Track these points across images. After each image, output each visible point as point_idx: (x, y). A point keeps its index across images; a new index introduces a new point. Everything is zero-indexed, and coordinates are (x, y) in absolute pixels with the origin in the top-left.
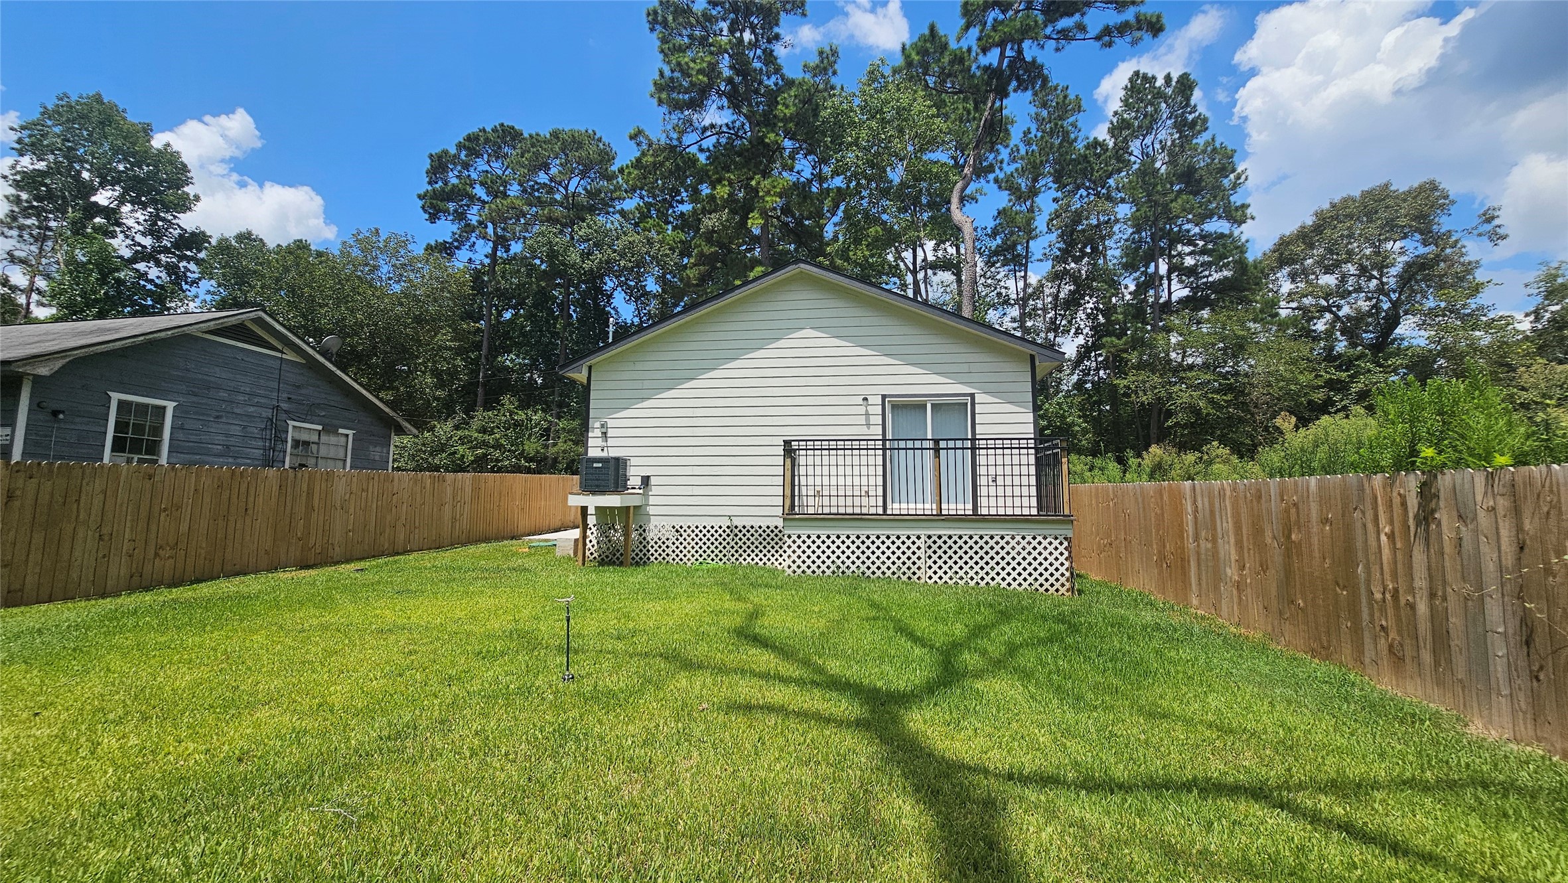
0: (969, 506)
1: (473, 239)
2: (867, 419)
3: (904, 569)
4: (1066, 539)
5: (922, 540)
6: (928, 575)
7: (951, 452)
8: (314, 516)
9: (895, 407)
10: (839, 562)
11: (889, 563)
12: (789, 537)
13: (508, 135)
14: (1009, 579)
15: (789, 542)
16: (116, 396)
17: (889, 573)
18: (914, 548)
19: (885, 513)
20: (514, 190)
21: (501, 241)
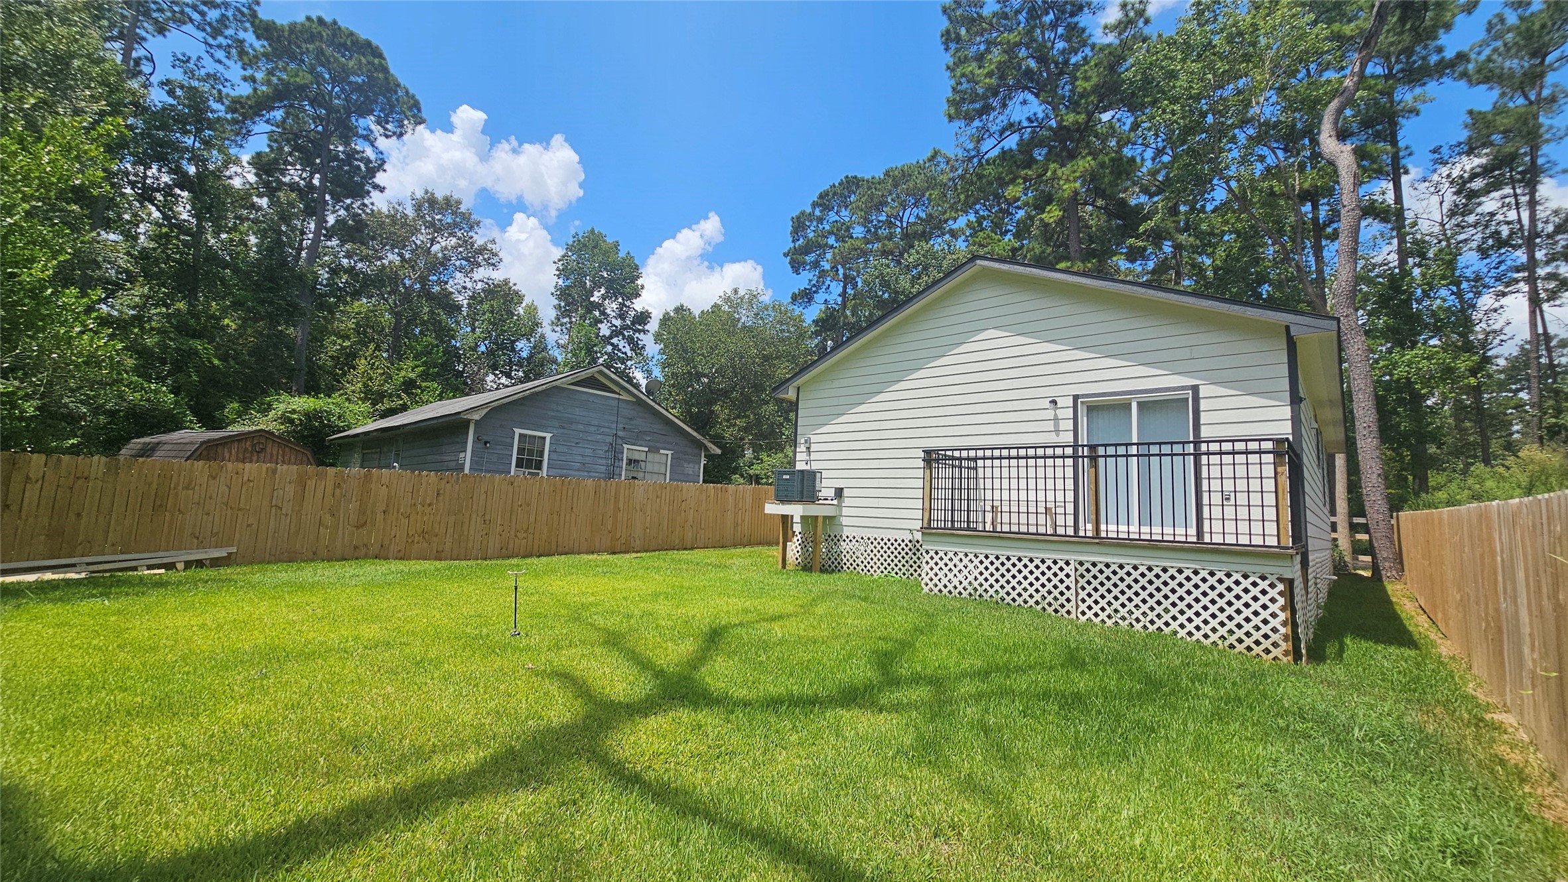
0: (1192, 531)
1: (827, 283)
2: (1056, 425)
3: (1050, 599)
4: (1280, 580)
5: (1072, 566)
6: (1080, 610)
7: (1111, 461)
8: (620, 515)
9: (1091, 409)
10: (976, 584)
11: (1031, 590)
12: (927, 552)
13: (852, 183)
14: (1190, 627)
15: (927, 558)
16: (518, 431)
17: (1031, 602)
18: (1061, 575)
19: (1076, 535)
20: (858, 231)
21: (848, 280)
